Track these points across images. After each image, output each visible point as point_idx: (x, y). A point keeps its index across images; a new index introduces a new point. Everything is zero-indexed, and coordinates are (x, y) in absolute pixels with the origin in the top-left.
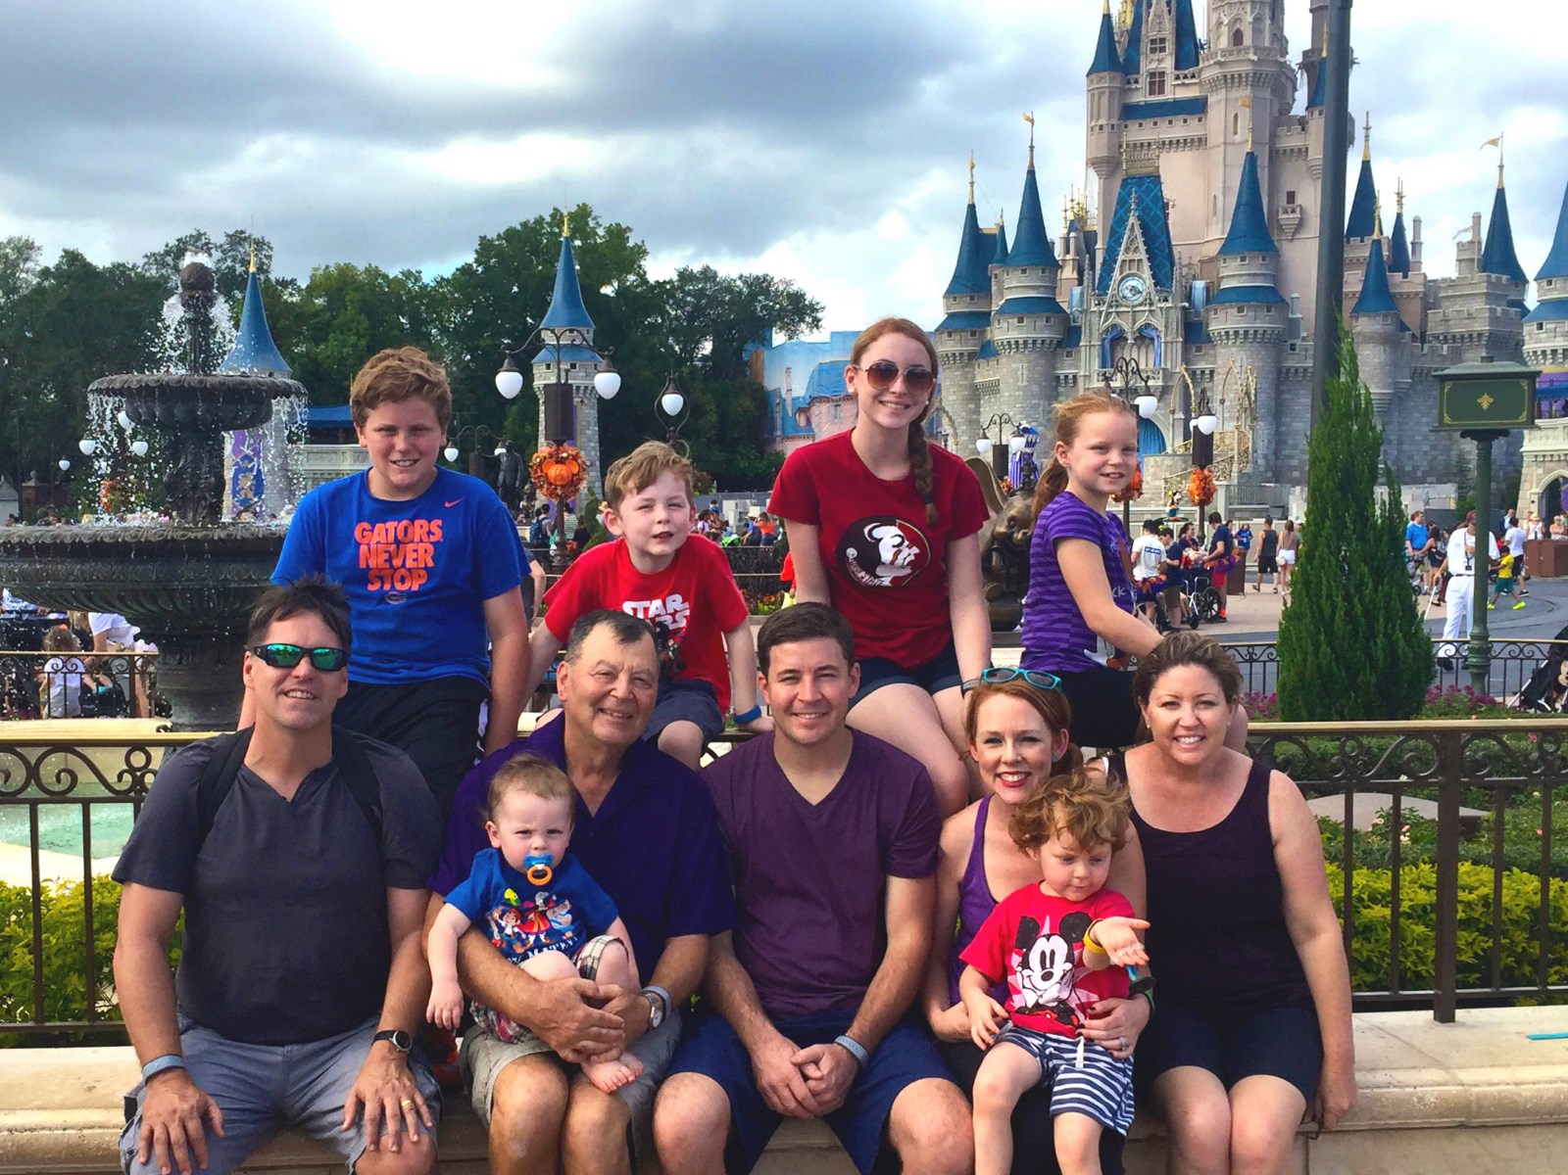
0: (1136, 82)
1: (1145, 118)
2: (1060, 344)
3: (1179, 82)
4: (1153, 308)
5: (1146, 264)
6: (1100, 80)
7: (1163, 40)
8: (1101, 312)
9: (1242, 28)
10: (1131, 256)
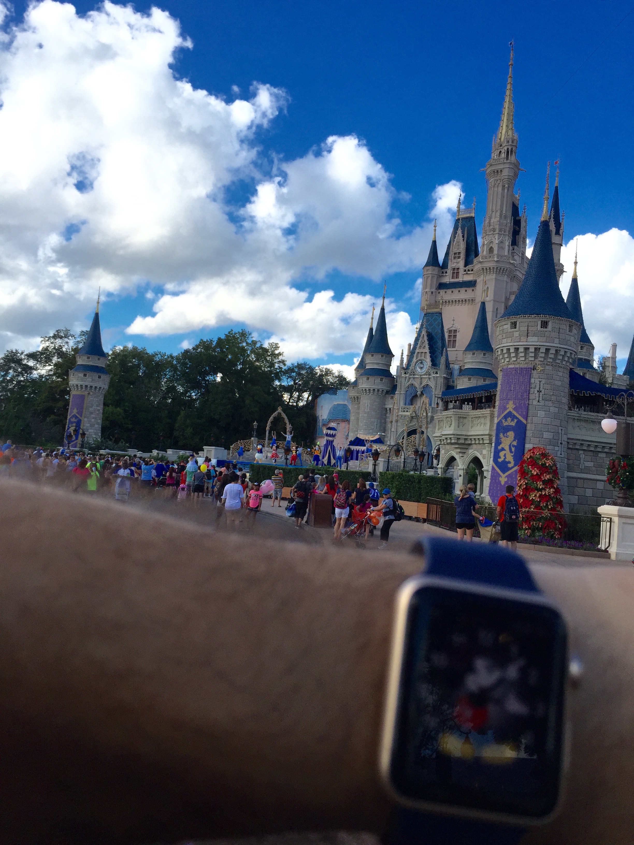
0: (446, 273)
1: (447, 289)
2: (387, 392)
3: (465, 273)
4: (430, 377)
5: (428, 355)
6: (428, 270)
7: (459, 253)
8: (406, 377)
9: (493, 247)
10: (422, 350)
